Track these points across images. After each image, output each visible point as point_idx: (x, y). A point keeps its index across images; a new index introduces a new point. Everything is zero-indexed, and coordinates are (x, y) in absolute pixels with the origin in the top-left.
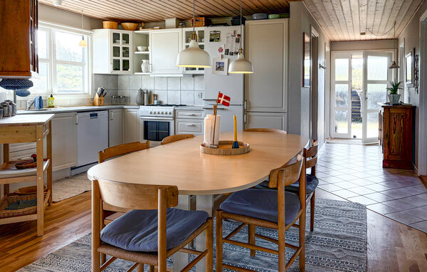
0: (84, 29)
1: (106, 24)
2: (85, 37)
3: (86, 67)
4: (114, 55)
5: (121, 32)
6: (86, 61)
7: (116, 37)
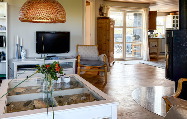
0: (164, 16)
1: (171, 13)
2: (164, 18)
3: (164, 27)
4: (173, 23)
5: (176, 15)
6: (164, 25)
7: (174, 17)
